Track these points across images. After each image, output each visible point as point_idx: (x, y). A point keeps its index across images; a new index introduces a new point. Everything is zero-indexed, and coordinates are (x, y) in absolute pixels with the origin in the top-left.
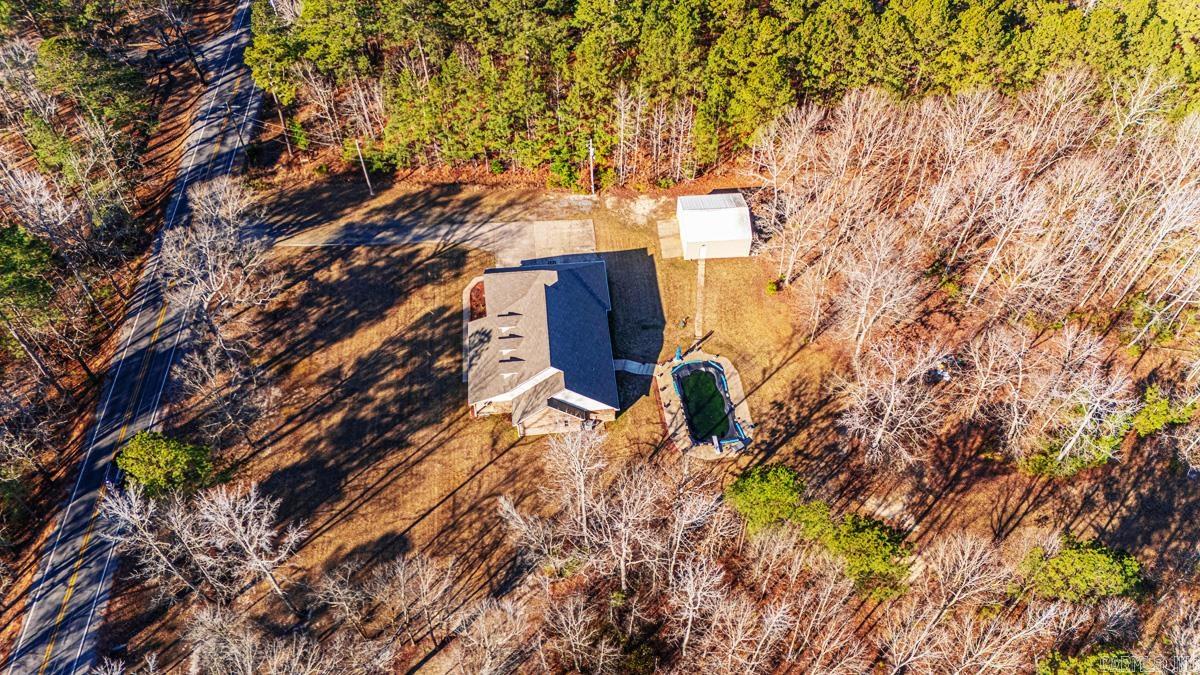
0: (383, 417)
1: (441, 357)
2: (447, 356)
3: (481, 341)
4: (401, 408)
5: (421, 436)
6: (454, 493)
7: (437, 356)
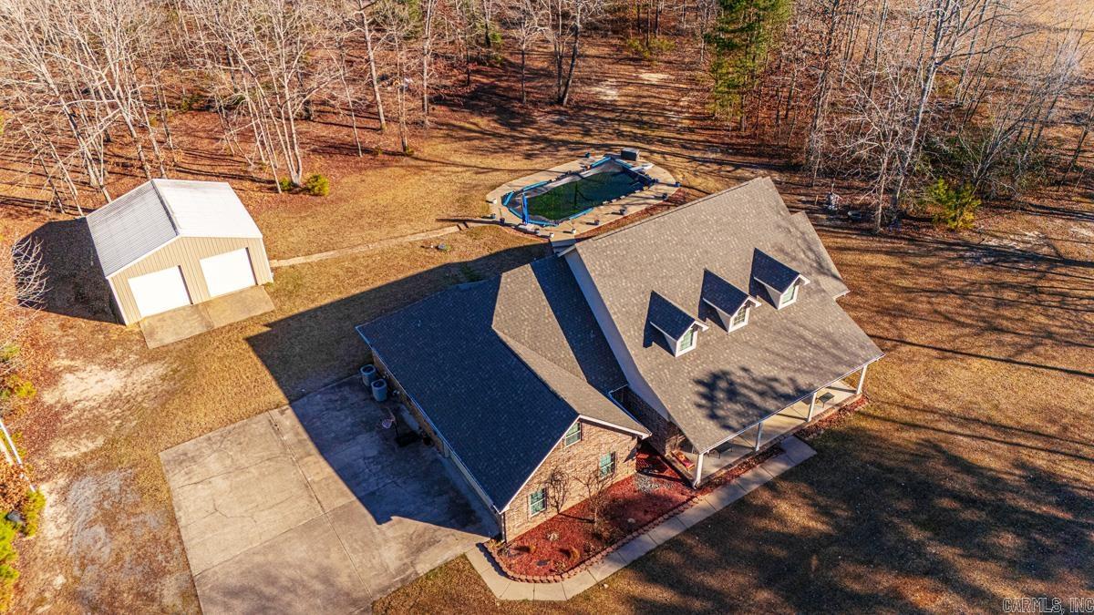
0: (1047, 552)
1: (795, 530)
2: (780, 519)
3: (732, 394)
4: (986, 528)
5: (992, 458)
6: (1007, 361)
7: (798, 543)
